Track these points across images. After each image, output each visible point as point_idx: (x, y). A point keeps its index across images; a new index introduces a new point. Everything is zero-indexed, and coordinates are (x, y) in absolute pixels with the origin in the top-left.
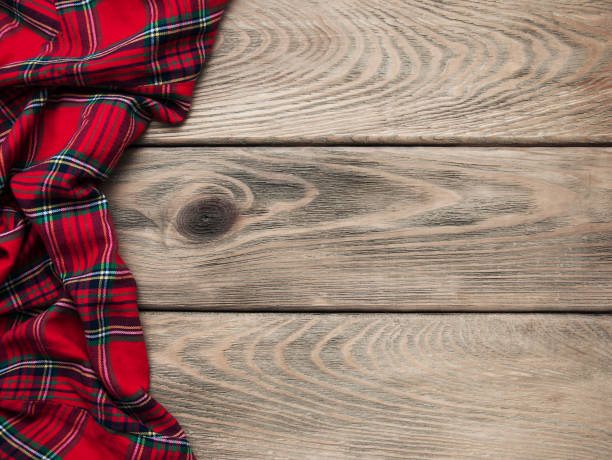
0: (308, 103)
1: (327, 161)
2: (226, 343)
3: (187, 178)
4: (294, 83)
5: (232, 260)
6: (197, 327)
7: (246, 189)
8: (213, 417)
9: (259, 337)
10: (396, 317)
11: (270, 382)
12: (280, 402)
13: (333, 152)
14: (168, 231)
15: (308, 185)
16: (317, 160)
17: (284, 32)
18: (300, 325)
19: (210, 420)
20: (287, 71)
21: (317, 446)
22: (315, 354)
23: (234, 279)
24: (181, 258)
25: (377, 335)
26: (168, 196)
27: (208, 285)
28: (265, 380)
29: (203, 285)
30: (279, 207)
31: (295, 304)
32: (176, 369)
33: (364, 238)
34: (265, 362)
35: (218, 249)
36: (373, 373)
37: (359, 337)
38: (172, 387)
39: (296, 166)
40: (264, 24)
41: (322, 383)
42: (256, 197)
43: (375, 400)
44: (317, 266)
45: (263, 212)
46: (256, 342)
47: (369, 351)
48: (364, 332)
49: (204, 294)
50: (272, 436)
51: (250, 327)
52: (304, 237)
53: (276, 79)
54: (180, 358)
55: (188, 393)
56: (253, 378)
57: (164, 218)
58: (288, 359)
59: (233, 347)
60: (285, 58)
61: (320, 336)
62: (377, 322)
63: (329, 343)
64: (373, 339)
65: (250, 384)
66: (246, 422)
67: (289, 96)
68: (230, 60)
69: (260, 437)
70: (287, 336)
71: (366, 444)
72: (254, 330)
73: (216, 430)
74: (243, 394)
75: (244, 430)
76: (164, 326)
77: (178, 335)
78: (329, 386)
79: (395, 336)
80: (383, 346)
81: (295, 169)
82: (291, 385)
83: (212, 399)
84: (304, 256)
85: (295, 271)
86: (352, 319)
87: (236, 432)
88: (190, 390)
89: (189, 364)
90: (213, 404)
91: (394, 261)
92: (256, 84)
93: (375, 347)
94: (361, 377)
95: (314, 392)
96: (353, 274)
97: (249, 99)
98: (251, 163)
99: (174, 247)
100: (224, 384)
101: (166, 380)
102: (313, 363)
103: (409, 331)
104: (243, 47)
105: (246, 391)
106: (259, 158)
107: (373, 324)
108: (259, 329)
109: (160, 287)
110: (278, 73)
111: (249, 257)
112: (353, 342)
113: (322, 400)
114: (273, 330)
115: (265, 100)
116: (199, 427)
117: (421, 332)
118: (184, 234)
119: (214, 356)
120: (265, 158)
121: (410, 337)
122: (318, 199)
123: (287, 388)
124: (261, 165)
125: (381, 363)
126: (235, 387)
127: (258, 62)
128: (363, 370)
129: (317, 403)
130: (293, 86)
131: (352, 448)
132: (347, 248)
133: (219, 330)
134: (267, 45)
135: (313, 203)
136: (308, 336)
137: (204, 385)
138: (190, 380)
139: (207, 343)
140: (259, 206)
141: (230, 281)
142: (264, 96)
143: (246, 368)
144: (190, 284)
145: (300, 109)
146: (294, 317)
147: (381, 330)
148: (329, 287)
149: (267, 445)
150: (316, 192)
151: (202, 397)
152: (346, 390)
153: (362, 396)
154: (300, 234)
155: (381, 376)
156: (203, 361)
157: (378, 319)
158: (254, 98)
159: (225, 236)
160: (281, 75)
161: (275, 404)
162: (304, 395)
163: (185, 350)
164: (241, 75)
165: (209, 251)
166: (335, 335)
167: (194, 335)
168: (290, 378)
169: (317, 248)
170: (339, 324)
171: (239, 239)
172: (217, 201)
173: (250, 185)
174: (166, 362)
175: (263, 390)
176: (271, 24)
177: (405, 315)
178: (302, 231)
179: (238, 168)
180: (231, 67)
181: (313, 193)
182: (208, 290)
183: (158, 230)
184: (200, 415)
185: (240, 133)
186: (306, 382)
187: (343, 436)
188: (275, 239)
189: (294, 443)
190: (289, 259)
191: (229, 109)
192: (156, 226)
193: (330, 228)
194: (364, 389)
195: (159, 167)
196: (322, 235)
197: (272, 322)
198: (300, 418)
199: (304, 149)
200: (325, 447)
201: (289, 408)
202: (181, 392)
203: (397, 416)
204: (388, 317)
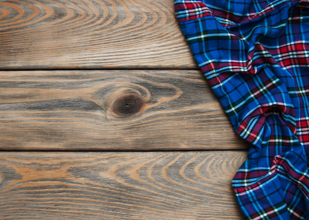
0: (177, 49)
1: (186, 77)
2: (138, 167)
3: (118, 85)
4: (169, 39)
5: (140, 126)
6: (124, 159)
7: (147, 91)
8: (131, 203)
9: (154, 164)
10: (220, 152)
11: (159, 186)
12: (164, 195)
13: (189, 73)
14: (108, 112)
15: (177, 89)
16: (182, 76)
17: (164, 14)
18: (174, 158)
19: (130, 205)
20: (166, 33)
21: (183, 216)
22: (181, 172)
23: (141, 135)
24: (115, 125)
25: (211, 162)
26: (108, 94)
27: (128, 138)
28: (157, 185)
29: (126, 139)
30: (164, 99)
31: (172, 147)
32: (113, 180)
33: (205, 114)
34: (157, 176)
35: (133, 120)
36: (209, 180)
37: (203, 163)
38: (111, 189)
39: (171, 79)
40: (154, 9)
41: (184, 185)
42: (152, 95)
43: (211, 193)
44: (182, 128)
45: (155, 102)
46: (153, 166)
47: (208, 169)
48: (205, 160)
49: (127, 143)
50: (161, 212)
51: (149, 158)
52: (176, 114)
53: (161, 37)
54: (115, 175)
55: (119, 192)
56: (152, 184)
57: (106, 105)
58: (168, 174)
59: (141, 169)
60: (165, 27)
61: (184, 163)
62: (212, 155)
63: (188, 166)
64: (210, 163)
65: (150, 187)
66: (147, 206)
67: (167, 45)
68: (138, 27)
69: (155, 212)
70: (168, 163)
71: (206, 214)
72: (152, 160)
73: (133, 210)
74: (146, 192)
75: (147, 209)
76: (107, 159)
77: (114, 163)
78: (188, 187)
79: (220, 162)
80: (214, 167)
81: (171, 81)
82: (169, 187)
83: (131, 195)
84: (176, 123)
85: (171, 131)
86: (199, 154)
87: (143, 211)
88: (120, 190)
89: (119, 178)
90: (131, 197)
91: (220, 126)
92: (151, 39)
93: (211, 167)
94: (204, 182)
95: (181, 190)
96: (200, 132)
97: (148, 46)
98: (149, 78)
99: (111, 120)
100: (137, 187)
101: (108, 185)
102: (180, 176)
103: (227, 160)
104: (144, 20)
105: (148, 190)
106: (153, 76)
107: (210, 156)
108: (154, 159)
109: (105, 139)
110: (161, 34)
111: (148, 124)
112: (200, 165)
113: (185, 194)
114: (161, 160)
115: (155, 47)
116: (125, 208)
117: (233, 160)
118: (117, 113)
119: (132, 173)
120: (156, 76)
121: (227, 162)
122: (182, 95)
123: (168, 188)
124: (154, 79)
125: (213, 175)
126: (142, 188)
127: (151, 28)
128: (205, 179)
129: (183, 195)
130: (169, 40)
131: (199, 217)
132: (197, 120)
133: (135, 161)
134: (156, 20)
135: (180, 97)
136: (178, 163)
137: (127, 188)
138: (120, 186)
139: (128, 167)
140: (153, 99)
141: (140, 136)
142: (155, 45)
143: (148, 179)
144: (120, 138)
145: (173, 52)
146: (171, 154)
147: (214, 159)
148: (188, 139)
149: (158, 217)
150: (181, 92)
151: (126, 193)
152: (196, 188)
153: (205, 191)
154: (174, 113)
155: (213, 181)
156: (126, 176)
157: (212, 154)
158: (151, 46)
159: (137, 114)
160: (163, 34)
161: (163, 196)
162: (176, 192)
163: (117, 171)
164: (143, 34)
165: (129, 121)
166: (191, 162)
167: (122, 163)
168: (169, 184)
169: (182, 119)
170: (193, 157)
171: (144, 115)
172: (133, 96)
173: (149, 89)
174: (109, 177)
175: (156, 190)
176: (157, 10)
177: (225, 152)
178: (175, 111)
179: (143, 80)
180: (138, 30)
181: (180, 93)
182: (128, 140)
183: (103, 111)
184: (125, 202)
185: (143, 63)
186: (177, 185)
187: (195, 211)
188: (161, 115)
189: (171, 215)
190: (168, 125)
191: (138, 51)
192: (102, 109)
193: (188, 110)
194: (205, 188)
195: (103, 80)
196: (184, 113)
197: (160, 156)
198: (174, 203)
199: (175, 71)
200: (186, 217)
201: (169, 198)
202: (116, 192)
203: (222, 200)
204: (216, 152)
